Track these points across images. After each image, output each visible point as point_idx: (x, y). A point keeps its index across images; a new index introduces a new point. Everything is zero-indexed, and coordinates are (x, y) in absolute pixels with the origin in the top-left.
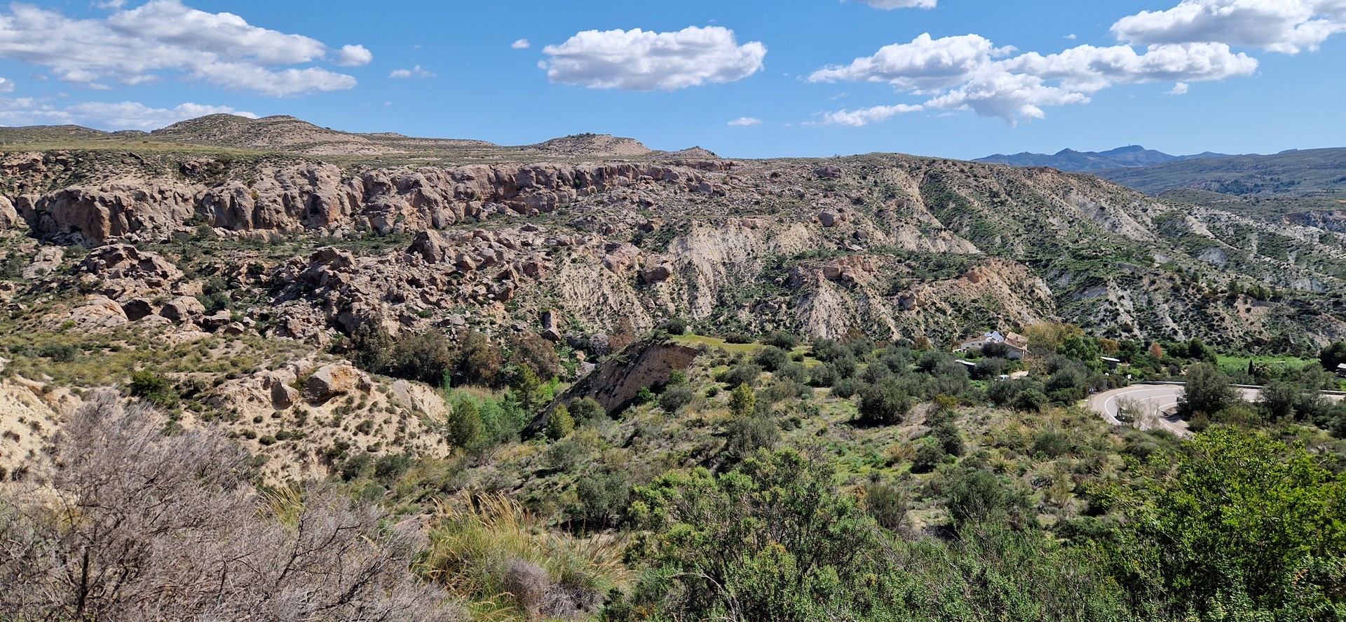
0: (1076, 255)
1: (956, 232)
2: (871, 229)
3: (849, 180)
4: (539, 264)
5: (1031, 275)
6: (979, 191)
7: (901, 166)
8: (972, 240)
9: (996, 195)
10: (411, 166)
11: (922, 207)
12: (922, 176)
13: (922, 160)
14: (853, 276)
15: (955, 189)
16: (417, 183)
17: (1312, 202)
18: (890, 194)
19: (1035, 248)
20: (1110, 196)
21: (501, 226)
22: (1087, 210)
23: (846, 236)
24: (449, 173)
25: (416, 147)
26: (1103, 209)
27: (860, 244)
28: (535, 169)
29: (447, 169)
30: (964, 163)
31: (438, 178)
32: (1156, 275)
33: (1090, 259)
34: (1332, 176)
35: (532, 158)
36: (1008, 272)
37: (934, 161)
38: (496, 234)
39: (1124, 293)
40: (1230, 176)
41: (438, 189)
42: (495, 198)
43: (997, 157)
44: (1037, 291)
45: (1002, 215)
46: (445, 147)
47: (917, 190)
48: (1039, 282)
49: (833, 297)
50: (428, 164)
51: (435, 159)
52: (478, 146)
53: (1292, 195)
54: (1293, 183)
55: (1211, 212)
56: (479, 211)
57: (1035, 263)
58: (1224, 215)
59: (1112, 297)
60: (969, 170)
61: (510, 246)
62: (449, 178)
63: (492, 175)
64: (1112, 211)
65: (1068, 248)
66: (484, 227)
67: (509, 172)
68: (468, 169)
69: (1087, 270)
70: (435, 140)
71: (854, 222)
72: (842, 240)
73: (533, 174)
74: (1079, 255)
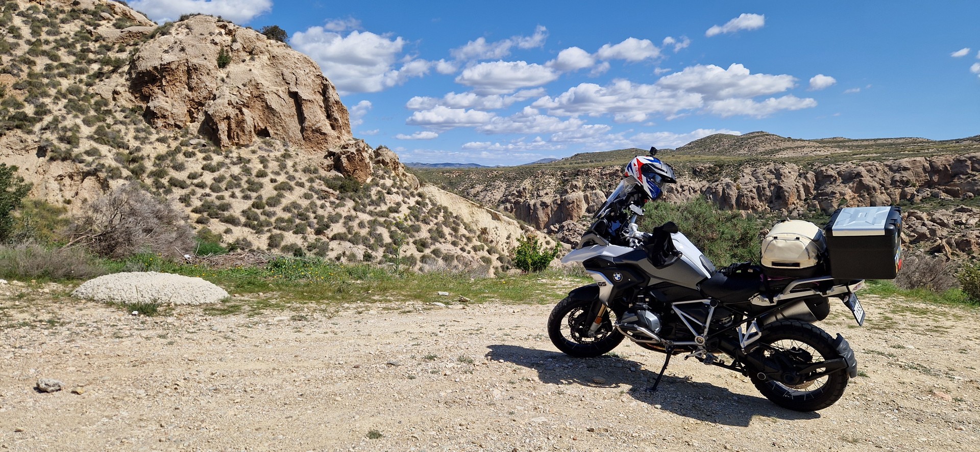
4: (973, 241)
10: (854, 161)
16: (859, 175)
21: (934, 208)
24: (887, 165)
25: (858, 146)
28: (970, 158)
29: (886, 163)
31: (877, 170)
35: (967, 149)
38: (929, 214)
41: (877, 179)
42: (929, 184)
46: (883, 145)
50: (868, 159)
51: (874, 155)
52: (914, 142)
56: (913, 195)
61: (943, 224)
62: (886, 169)
63: (927, 165)
66: (918, 208)
67: (944, 162)
68: (905, 162)
70: (875, 140)
73: (969, 162)
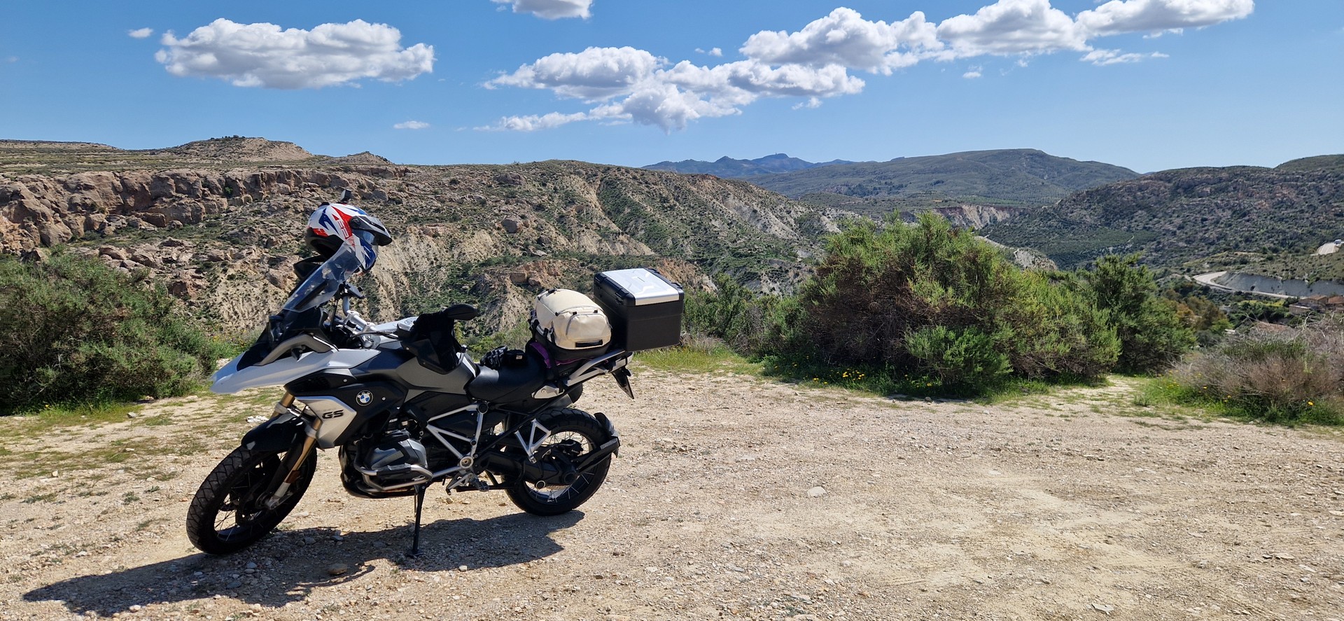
0: (736, 254)
1: (633, 235)
2: (554, 235)
3: (529, 187)
4: (188, 282)
5: (701, 273)
6: (651, 196)
7: (579, 174)
8: (647, 243)
9: (665, 200)
10: (6, 174)
11: (600, 212)
12: (599, 183)
13: (598, 167)
14: (540, 280)
15: (629, 195)
16: (17, 194)
17: (915, 203)
18: (570, 199)
19: (702, 249)
20: (760, 200)
21: (134, 242)
22: (743, 213)
23: (530, 242)
24: (59, 181)
25: (8, 151)
26: (755, 211)
27: (544, 250)
28: (173, 176)
29: (57, 177)
30: (636, 170)
31: (46, 188)
32: (799, 268)
33: (746, 256)
34: (929, 179)
35: (167, 163)
36: (679, 271)
37: (609, 169)
38: (129, 251)
39: (775, 286)
40: (855, 181)
41: (46, 201)
42: (123, 209)
43: (666, 164)
44: (704, 287)
45: (672, 219)
46: (49, 151)
47: (594, 196)
48: (706, 279)
49: (522, 302)
50: (30, 172)
51: (38, 165)
52: (94, 149)
53: (901, 196)
54: (902, 186)
55: (839, 212)
56: (102, 225)
57: (702, 261)
58: (850, 214)
59: (765, 290)
60: (642, 176)
61: (148, 263)
62: (60, 187)
63: (118, 183)
64: (763, 214)
65: (728, 247)
66: (113, 243)
67: (140, 180)
68: (86, 177)
69: (745, 266)
70: (35, 143)
71: (537, 228)
72: (526, 246)
73: (172, 181)
74: (738, 254)
